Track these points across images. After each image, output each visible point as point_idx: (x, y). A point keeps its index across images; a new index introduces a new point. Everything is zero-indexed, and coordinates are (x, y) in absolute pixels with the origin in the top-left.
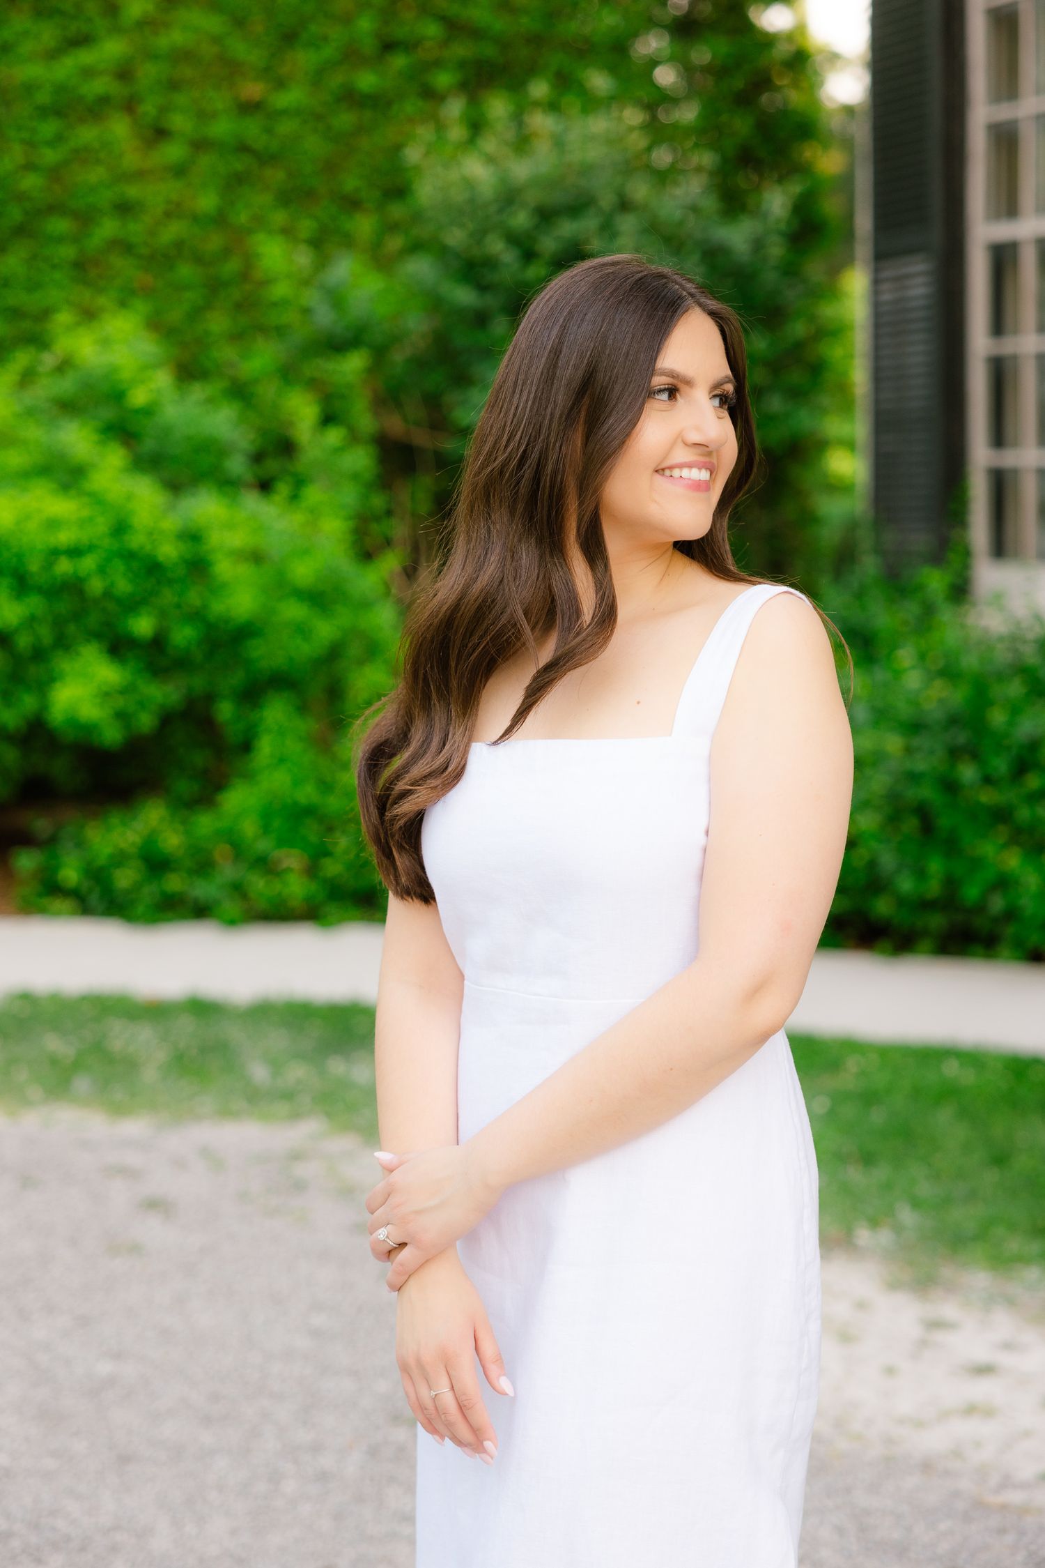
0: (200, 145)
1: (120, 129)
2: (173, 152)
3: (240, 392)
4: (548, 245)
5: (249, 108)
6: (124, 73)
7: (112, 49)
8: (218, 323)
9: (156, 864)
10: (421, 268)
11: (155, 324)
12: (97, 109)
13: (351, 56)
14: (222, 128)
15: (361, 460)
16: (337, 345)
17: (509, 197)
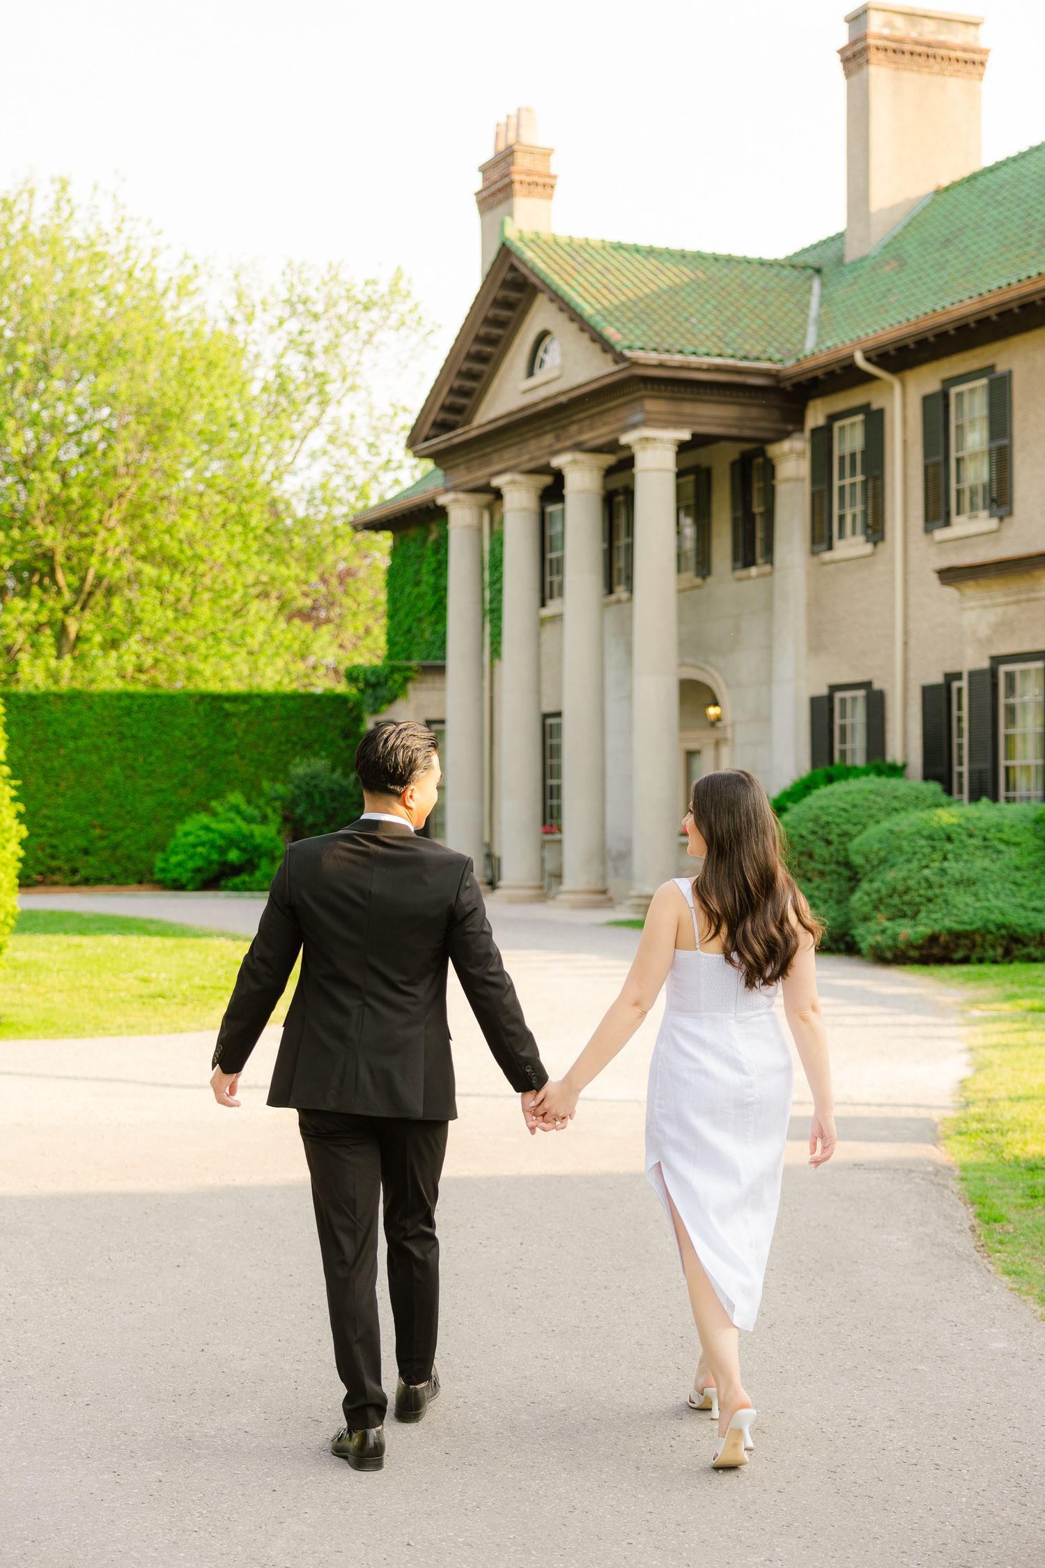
0: (251, 760)
1: (236, 757)
2: (246, 761)
3: (258, 807)
4: (313, 783)
5: (261, 754)
6: (237, 746)
7: (235, 742)
8: (254, 794)
9: (244, 882)
10: (291, 787)
11: (243, 793)
12: (232, 753)
13: (280, 743)
14: (256, 756)
15: (279, 820)
16: (275, 799)
17: (306, 775)
